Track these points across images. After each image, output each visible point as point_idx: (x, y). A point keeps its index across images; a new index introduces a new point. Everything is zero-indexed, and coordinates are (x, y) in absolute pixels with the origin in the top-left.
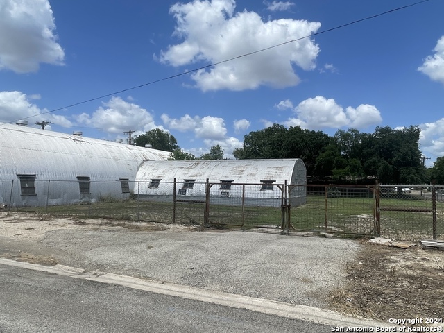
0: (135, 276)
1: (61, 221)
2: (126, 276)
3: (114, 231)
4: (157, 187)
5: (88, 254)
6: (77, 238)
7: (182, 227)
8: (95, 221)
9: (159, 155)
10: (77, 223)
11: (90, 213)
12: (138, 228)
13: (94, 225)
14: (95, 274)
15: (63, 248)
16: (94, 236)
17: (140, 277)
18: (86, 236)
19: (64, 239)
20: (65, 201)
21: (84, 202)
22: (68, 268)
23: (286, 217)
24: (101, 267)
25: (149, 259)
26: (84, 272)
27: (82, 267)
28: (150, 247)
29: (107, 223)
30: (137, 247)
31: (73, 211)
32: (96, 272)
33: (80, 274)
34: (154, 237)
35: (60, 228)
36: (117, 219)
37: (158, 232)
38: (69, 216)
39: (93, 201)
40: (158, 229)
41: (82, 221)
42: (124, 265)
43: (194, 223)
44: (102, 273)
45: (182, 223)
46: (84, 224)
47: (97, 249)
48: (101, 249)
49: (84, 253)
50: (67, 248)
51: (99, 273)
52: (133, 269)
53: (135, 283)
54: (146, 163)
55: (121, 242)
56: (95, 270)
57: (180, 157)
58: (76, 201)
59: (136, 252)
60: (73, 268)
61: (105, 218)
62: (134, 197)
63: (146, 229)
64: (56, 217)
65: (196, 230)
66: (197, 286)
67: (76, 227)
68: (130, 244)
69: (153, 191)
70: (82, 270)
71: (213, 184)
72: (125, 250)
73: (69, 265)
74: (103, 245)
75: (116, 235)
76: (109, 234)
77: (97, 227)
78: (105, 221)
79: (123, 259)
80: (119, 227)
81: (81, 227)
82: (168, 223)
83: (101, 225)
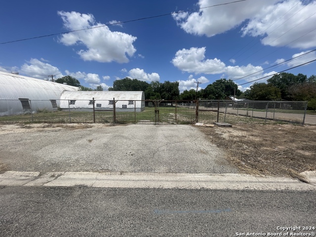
0: (93, 171)
1: (8, 127)
2: (85, 173)
3: (56, 131)
4: (74, 104)
5: (40, 153)
6: (26, 140)
7: (101, 125)
8: (39, 125)
9: (73, 88)
10: (24, 128)
11: (33, 120)
12: (73, 127)
13: (38, 127)
14: (53, 176)
15: (13, 151)
16: (40, 137)
17: (97, 171)
18: (34, 137)
19: (13, 141)
20: (12, 113)
21: (27, 113)
22: (21, 173)
23: (157, 116)
24: (57, 167)
25: (95, 151)
26: (40, 175)
27: (36, 170)
28: (90, 141)
29: (49, 126)
30: (79, 142)
31: (19, 119)
32: (52, 174)
33: (36, 178)
34: (88, 132)
35: (8, 132)
36: (55, 123)
37: (88, 129)
38: (16, 123)
39: (33, 112)
40: (87, 127)
41: (28, 125)
42: (77, 160)
43: (107, 122)
44: (59, 173)
45: (100, 122)
46: (29, 127)
47: (46, 147)
48: (50, 146)
49: (34, 154)
50: (17, 150)
51: (57, 173)
52: (87, 164)
53: (97, 179)
54: (65, 92)
55: (66, 139)
56: (50, 170)
57: (84, 89)
58: (20, 112)
59: (83, 146)
60: (26, 173)
61: (45, 122)
62: (61, 109)
63: (79, 128)
64: (5, 124)
65: (111, 126)
66: (148, 170)
67: (23, 130)
68: (73, 140)
69: (72, 106)
70: (37, 174)
71: (117, 101)
72: (71, 146)
73: (22, 169)
74: (51, 143)
75: (59, 134)
76: (53, 134)
77: (42, 129)
78: (46, 124)
79: (75, 155)
80: (59, 128)
81: (28, 130)
82: (91, 123)
83: (44, 127)
